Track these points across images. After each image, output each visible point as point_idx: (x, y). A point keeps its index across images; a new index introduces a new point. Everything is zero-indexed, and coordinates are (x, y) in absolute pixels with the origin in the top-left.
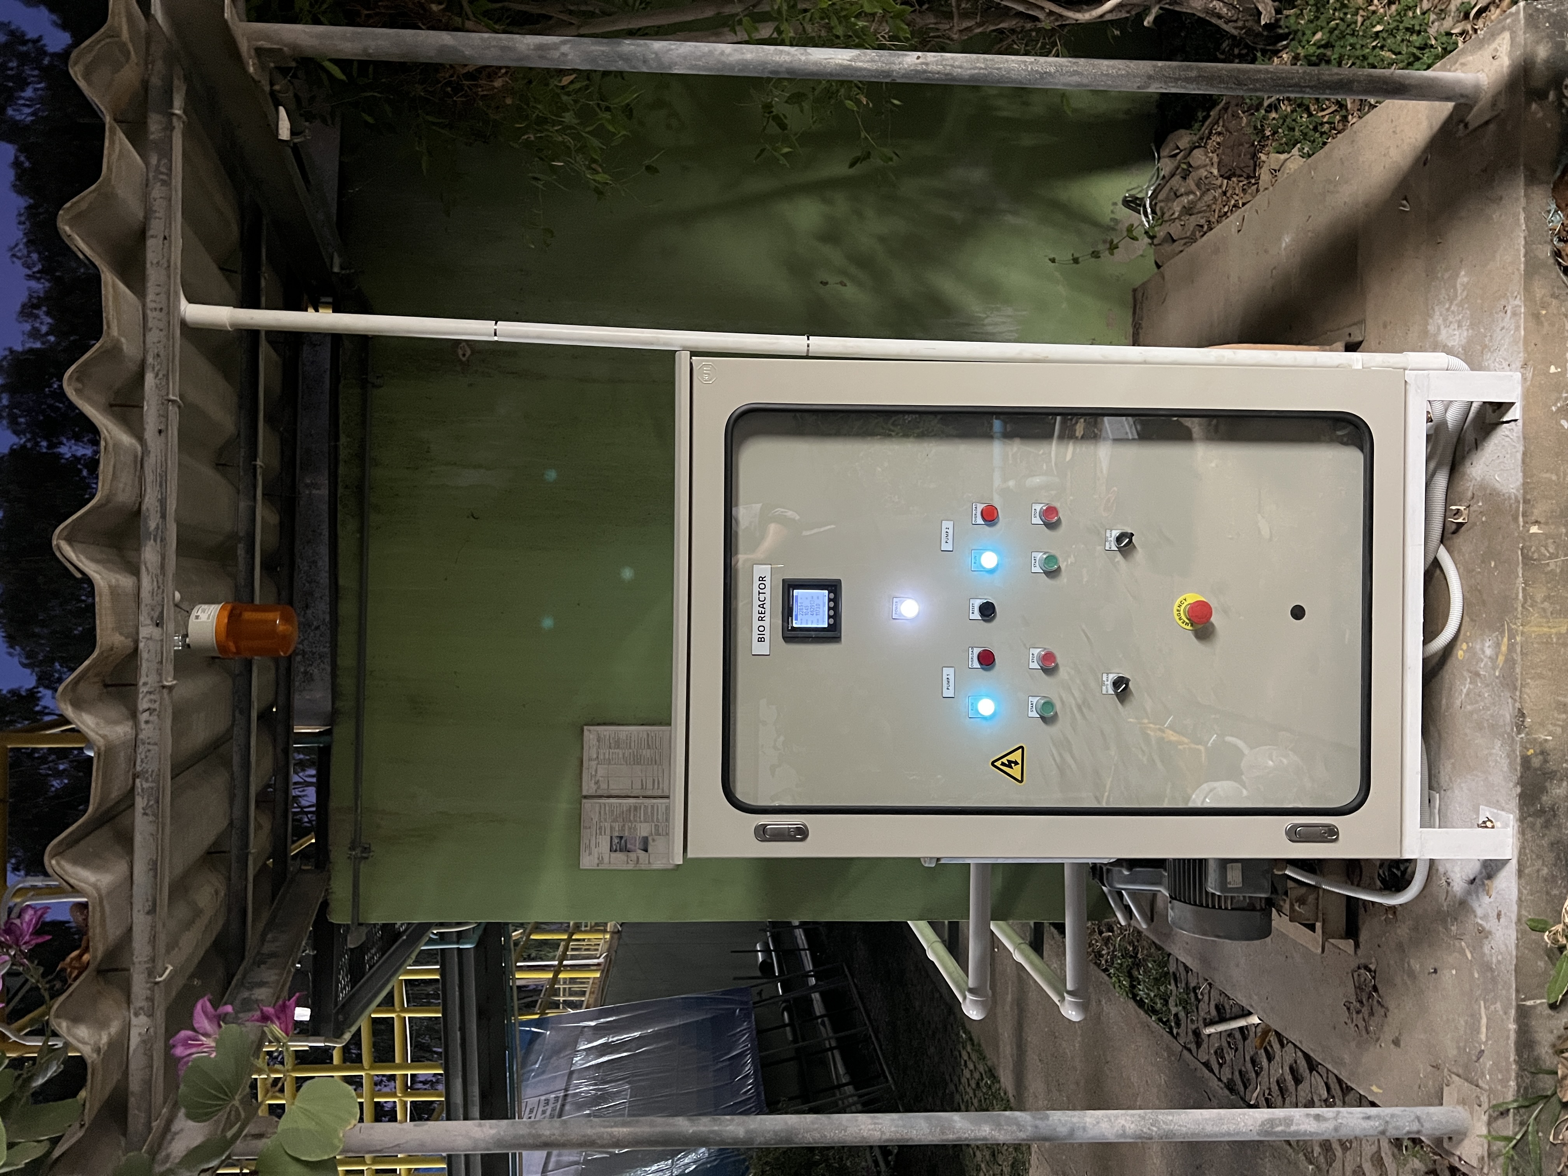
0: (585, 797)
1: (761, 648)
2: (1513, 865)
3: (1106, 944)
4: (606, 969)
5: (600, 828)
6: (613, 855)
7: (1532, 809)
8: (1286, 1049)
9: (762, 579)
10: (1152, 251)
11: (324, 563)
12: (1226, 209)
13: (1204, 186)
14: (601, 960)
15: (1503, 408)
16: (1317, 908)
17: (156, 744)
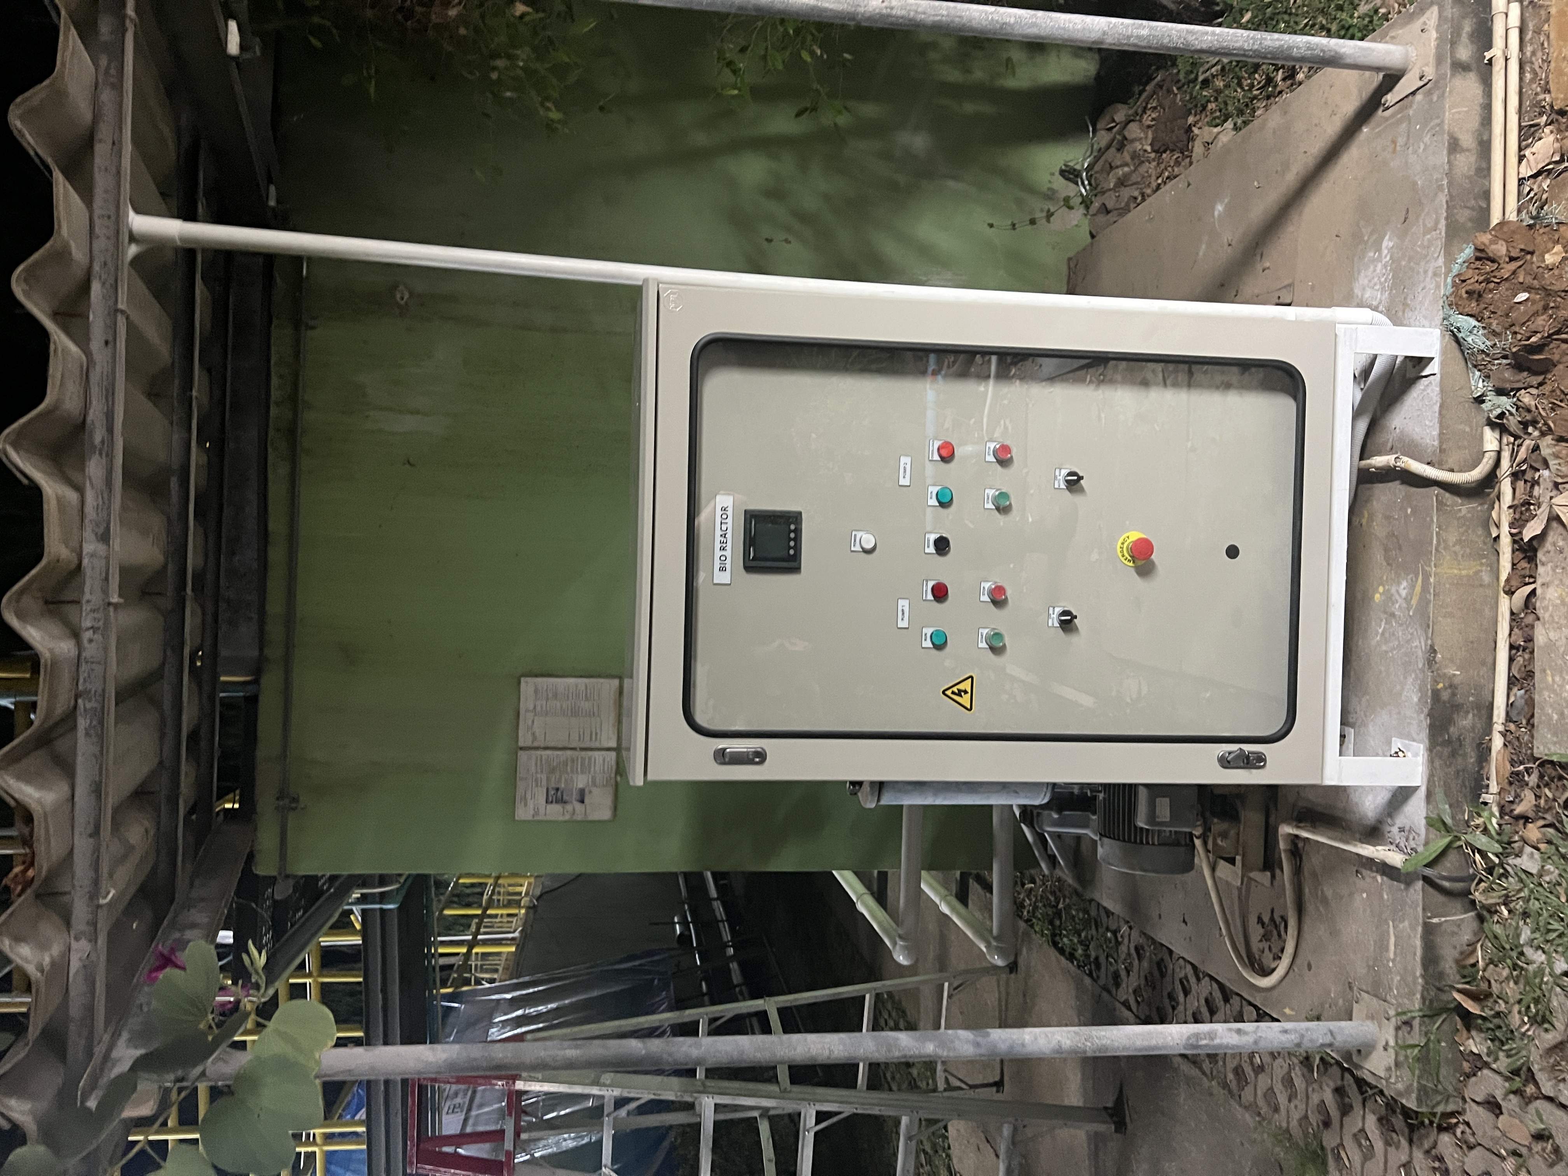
0: (521, 749)
1: (723, 578)
2: (1422, 793)
3: (1028, 896)
4: (522, 944)
5: (536, 780)
6: (549, 807)
7: (1440, 739)
8: (1203, 982)
9: (724, 509)
10: (1087, 222)
11: (252, 510)
12: (1160, 181)
13: (1138, 159)
14: (516, 934)
15: (1423, 362)
16: (1238, 842)
17: (99, 663)
